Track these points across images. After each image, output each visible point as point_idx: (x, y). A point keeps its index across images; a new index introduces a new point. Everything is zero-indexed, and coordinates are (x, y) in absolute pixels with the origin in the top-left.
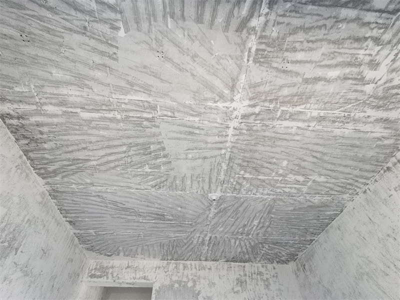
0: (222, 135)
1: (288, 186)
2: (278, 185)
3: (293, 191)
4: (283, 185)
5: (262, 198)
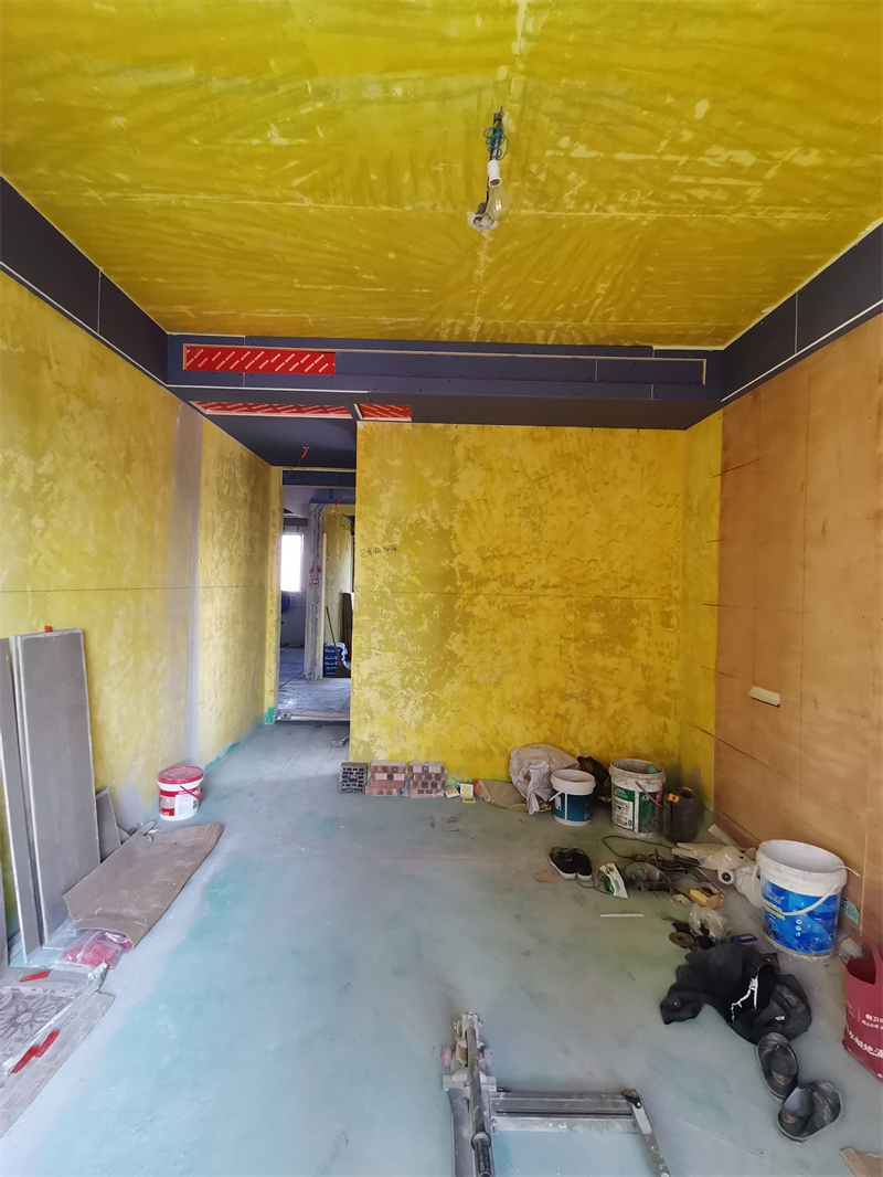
1: (706, 181)
2: (675, 179)
3: (719, 196)
4: (689, 180)
5: (622, 218)
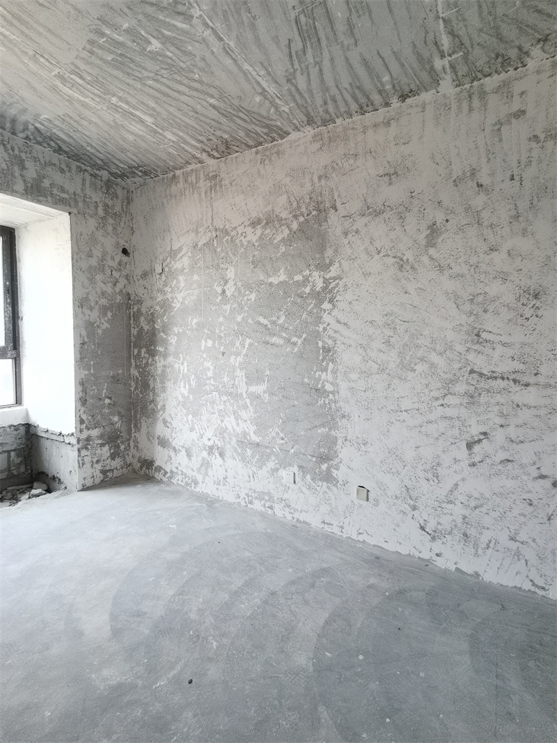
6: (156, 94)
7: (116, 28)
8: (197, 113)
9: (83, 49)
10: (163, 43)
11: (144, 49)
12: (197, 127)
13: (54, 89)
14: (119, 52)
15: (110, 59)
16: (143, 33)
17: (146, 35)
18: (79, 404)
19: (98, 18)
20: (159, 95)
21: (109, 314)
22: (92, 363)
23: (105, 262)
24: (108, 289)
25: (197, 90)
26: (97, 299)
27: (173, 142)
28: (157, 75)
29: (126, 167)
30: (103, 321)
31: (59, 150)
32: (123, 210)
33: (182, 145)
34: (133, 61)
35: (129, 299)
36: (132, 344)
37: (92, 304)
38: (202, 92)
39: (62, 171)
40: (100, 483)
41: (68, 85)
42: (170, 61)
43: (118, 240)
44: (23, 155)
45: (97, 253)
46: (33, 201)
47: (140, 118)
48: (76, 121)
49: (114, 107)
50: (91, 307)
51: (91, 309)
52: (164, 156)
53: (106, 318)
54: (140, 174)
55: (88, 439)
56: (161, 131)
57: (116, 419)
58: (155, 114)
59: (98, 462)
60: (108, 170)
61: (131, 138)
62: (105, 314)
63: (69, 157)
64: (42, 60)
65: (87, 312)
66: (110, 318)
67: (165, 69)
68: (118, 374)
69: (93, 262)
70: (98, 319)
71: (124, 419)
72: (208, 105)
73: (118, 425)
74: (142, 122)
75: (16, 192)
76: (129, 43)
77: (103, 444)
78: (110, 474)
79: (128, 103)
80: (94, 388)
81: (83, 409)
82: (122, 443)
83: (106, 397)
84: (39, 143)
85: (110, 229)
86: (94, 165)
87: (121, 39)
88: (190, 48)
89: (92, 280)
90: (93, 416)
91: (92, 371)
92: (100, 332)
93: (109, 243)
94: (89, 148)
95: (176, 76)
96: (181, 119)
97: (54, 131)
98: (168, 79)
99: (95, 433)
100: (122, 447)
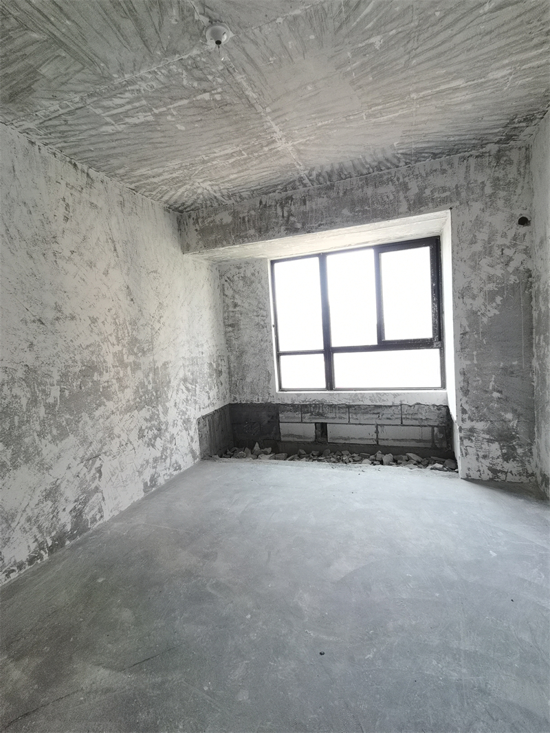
0: (283, 122)
6: (431, 63)
7: (348, 62)
8: (491, 32)
9: (355, 90)
10: (378, 34)
11: (376, 50)
12: (511, 39)
13: (377, 125)
14: (369, 69)
15: (371, 79)
16: (360, 45)
17: (364, 44)
18: (460, 394)
19: (336, 69)
20: (435, 61)
21: (498, 299)
22: (475, 353)
23: (492, 243)
24: (498, 271)
25: (457, 21)
26: (482, 286)
27: (510, 74)
28: (409, 53)
29: (501, 129)
30: (489, 308)
31: (435, 156)
32: (520, 174)
33: (524, 67)
34: (382, 64)
35: (530, 276)
36: (534, 330)
37: (475, 292)
38: (464, 15)
39: (444, 171)
40: (488, 481)
41: (378, 116)
42: (401, 35)
43: (512, 211)
44: (407, 179)
45: (483, 236)
46: (415, 214)
47: (450, 89)
48: (415, 130)
49: (421, 100)
50: (474, 295)
51: (474, 297)
52: (523, 92)
53: (494, 304)
54: (524, 124)
55: (472, 430)
56: (483, 80)
57: (509, 416)
58: (455, 74)
59: (485, 457)
60: (491, 143)
61: (469, 107)
62: (492, 300)
63: (448, 155)
64: (352, 118)
65: (468, 301)
66: (499, 303)
67: (408, 42)
68: (512, 366)
69: (478, 247)
70: (483, 307)
71: (522, 419)
72: (488, 15)
73: (514, 423)
74: (456, 89)
75: (401, 213)
76: (365, 59)
77: (491, 440)
78: (502, 477)
79: (425, 89)
80: (478, 378)
81: (465, 399)
82: (520, 446)
83: (494, 390)
84: (416, 161)
85: (500, 203)
86: (474, 146)
87: (358, 63)
88: (397, 9)
89: (475, 267)
90: (476, 408)
91: (475, 362)
92: (485, 320)
93: (499, 220)
94: (452, 139)
95: (422, 37)
96: (483, 54)
97: (414, 146)
98: (421, 45)
99: (480, 426)
100: (520, 451)
